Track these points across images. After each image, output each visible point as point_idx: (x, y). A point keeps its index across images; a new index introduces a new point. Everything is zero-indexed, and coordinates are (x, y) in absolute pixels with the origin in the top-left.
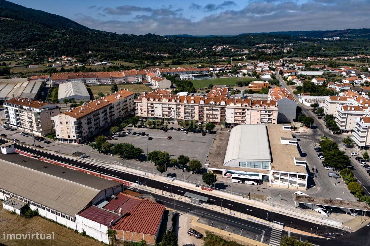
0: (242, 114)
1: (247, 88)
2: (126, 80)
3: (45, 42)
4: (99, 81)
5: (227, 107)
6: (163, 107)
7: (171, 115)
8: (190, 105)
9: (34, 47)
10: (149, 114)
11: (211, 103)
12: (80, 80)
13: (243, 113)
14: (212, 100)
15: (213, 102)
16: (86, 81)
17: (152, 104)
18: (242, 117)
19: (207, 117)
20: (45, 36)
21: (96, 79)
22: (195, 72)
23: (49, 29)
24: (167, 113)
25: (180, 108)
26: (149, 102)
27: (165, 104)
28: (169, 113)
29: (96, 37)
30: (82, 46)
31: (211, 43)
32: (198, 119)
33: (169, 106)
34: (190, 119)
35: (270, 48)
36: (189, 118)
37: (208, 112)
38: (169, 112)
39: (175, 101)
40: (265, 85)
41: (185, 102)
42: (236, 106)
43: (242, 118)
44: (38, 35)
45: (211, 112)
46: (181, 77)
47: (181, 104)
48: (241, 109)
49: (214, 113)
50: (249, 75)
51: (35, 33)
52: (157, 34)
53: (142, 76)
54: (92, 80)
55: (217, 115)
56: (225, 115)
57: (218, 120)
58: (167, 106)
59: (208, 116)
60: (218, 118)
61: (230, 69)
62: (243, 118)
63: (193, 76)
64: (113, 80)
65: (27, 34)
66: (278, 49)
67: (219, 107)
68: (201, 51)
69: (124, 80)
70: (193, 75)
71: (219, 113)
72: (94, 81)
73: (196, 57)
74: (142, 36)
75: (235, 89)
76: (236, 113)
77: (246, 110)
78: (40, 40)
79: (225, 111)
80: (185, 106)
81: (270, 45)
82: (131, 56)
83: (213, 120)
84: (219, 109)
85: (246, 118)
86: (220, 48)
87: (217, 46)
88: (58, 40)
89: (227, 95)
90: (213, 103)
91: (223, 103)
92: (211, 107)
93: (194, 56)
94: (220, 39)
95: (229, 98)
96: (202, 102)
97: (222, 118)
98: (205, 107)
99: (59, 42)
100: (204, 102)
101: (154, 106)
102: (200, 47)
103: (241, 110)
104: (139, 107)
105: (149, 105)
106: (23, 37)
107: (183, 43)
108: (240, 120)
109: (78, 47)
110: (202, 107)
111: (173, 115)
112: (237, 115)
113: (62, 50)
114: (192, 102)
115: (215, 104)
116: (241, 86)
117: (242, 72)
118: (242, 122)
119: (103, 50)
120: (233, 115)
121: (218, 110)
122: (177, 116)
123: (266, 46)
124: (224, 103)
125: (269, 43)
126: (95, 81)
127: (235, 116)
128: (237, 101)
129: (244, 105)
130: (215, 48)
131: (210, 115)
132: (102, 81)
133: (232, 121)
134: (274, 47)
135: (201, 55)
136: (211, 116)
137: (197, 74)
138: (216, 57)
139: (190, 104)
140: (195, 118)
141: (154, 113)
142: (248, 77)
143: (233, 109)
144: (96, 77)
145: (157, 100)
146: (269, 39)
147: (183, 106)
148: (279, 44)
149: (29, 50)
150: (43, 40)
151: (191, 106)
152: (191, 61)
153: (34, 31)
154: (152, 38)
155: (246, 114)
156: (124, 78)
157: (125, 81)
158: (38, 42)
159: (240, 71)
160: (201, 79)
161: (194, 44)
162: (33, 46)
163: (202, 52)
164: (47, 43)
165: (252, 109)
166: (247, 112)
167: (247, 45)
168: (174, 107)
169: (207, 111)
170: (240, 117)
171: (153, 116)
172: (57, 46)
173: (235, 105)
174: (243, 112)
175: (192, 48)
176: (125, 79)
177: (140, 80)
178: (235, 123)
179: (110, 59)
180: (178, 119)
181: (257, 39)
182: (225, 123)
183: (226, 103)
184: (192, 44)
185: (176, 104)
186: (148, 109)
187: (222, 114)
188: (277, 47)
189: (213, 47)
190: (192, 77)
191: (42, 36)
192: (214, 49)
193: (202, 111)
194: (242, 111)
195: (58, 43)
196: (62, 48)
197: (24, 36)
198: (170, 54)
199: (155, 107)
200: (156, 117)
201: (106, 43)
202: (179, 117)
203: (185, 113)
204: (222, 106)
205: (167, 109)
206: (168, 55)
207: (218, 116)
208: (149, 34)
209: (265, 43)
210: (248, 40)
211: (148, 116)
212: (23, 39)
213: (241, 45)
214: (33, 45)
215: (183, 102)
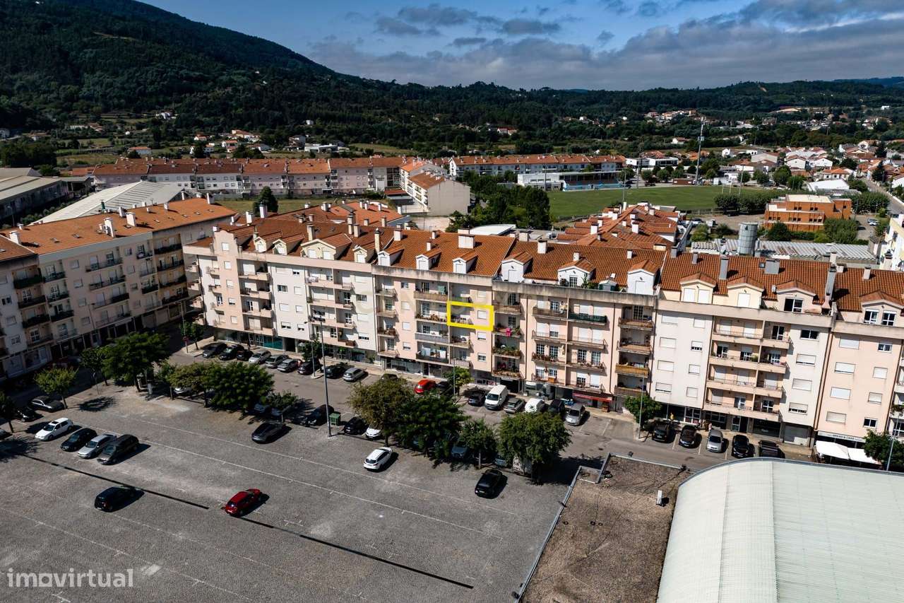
0: (764, 360)
1: (758, 220)
2: (335, 185)
3: (205, 94)
4: (246, 185)
5: (662, 306)
6: (313, 289)
7: (354, 330)
8: (444, 284)
9: (175, 109)
10: (253, 317)
11: (564, 274)
12: (185, 179)
13: (767, 355)
14: (576, 257)
15: (575, 273)
16: (207, 183)
17: (262, 267)
18: (762, 377)
19: (538, 357)
20: (206, 81)
21: (238, 179)
22: (574, 168)
23: (220, 65)
24: (330, 319)
25: (395, 298)
26: (246, 255)
27: (321, 270)
28: (339, 321)
29: (337, 87)
30: (290, 106)
31: (644, 104)
32: (487, 366)
33: (338, 282)
34: (446, 361)
35: (820, 118)
36: (443, 354)
37: (543, 330)
38: (344, 316)
39: (373, 259)
40: (835, 210)
41: (423, 263)
42: (722, 304)
43: (760, 384)
44: (189, 78)
45: (562, 330)
46: (522, 181)
47: (397, 273)
48: (755, 323)
49: (583, 335)
50: (763, 180)
51: (181, 72)
52: (498, 84)
53: (389, 171)
54: (225, 179)
55: (599, 350)
56: (649, 357)
57: (606, 383)
58: (331, 284)
59: (547, 352)
60: (601, 370)
61: (695, 162)
62: (768, 382)
63: (561, 178)
64: (292, 183)
65: (162, 74)
66: (843, 120)
67: (615, 305)
68: (613, 124)
69: (328, 184)
70: (561, 174)
71: (609, 337)
72: (230, 183)
73: (594, 136)
74: (459, 87)
75: (710, 224)
76: (721, 349)
77: (794, 334)
78: (191, 91)
79: (653, 331)
80: (422, 286)
81: (817, 110)
82: (412, 131)
83: (574, 376)
84: (614, 315)
85: (785, 383)
86: (668, 117)
87: (660, 113)
88: (236, 90)
89: (671, 239)
90: (580, 275)
91: (640, 282)
92: (563, 300)
93: (588, 133)
94: (670, 93)
95: (679, 253)
96: (513, 270)
97: (628, 370)
98: (529, 297)
99: (234, 96)
100: (528, 270)
101: (270, 278)
102: (610, 114)
103: (760, 332)
104: (206, 280)
105: (249, 269)
106: (152, 83)
107: (564, 104)
108: (746, 396)
109: (281, 109)
110: (514, 300)
111: (362, 331)
112: (728, 363)
113: (239, 116)
114: (460, 266)
115: (592, 284)
116: (733, 214)
117: (734, 170)
118: (756, 408)
119: (344, 116)
120: (702, 359)
121: (605, 320)
122: (381, 339)
123: (805, 111)
124: (649, 278)
125: (816, 106)
126: (235, 186)
127: (710, 366)
128: (731, 274)
129: (782, 299)
130: (653, 118)
131: (554, 346)
132: (257, 184)
133: (692, 393)
134: (831, 116)
135: (609, 132)
136: (562, 356)
137: (578, 173)
138: (654, 137)
139: (445, 278)
140: (472, 358)
141: (274, 317)
142: (759, 186)
143: (700, 323)
144: (238, 171)
145: (282, 248)
146: (817, 94)
147: (412, 286)
148: (845, 108)
149: (163, 114)
150: (200, 91)
151: (455, 290)
152: (574, 145)
153: (181, 68)
154: (484, 92)
155: (788, 359)
156: (328, 177)
157: (332, 188)
158: (187, 95)
159: (728, 167)
160: (588, 188)
161: (596, 106)
162: (173, 106)
163: (613, 126)
164: (206, 97)
165: (840, 328)
166: (803, 346)
167: (748, 109)
168: (364, 286)
169: (539, 320)
170: (748, 373)
171: (268, 332)
172: (228, 104)
173: (719, 300)
174: (769, 343)
175: (589, 117)
176: (332, 181)
177: (381, 185)
178: (708, 408)
179: (352, 139)
180: (390, 353)
181: (778, 93)
182: (649, 401)
183: (657, 280)
184: (592, 107)
185: (374, 272)
186: (244, 291)
187: (631, 349)
188: (841, 117)
189: (649, 115)
190: (558, 181)
191: (198, 79)
192: (650, 119)
193: (512, 320)
194: (765, 336)
195: (230, 97)
196: (240, 111)
197: (156, 81)
198: (520, 128)
199: (276, 282)
200: (282, 333)
201: (356, 101)
202: (392, 342)
203: (423, 328)
204: (635, 296)
205: (332, 297)
206: (515, 131)
207: (604, 359)
208: (478, 83)
209: (802, 105)
210: (751, 97)
211: (247, 327)
212: (150, 89)
213: (730, 110)
214: (173, 104)
215: (412, 265)
